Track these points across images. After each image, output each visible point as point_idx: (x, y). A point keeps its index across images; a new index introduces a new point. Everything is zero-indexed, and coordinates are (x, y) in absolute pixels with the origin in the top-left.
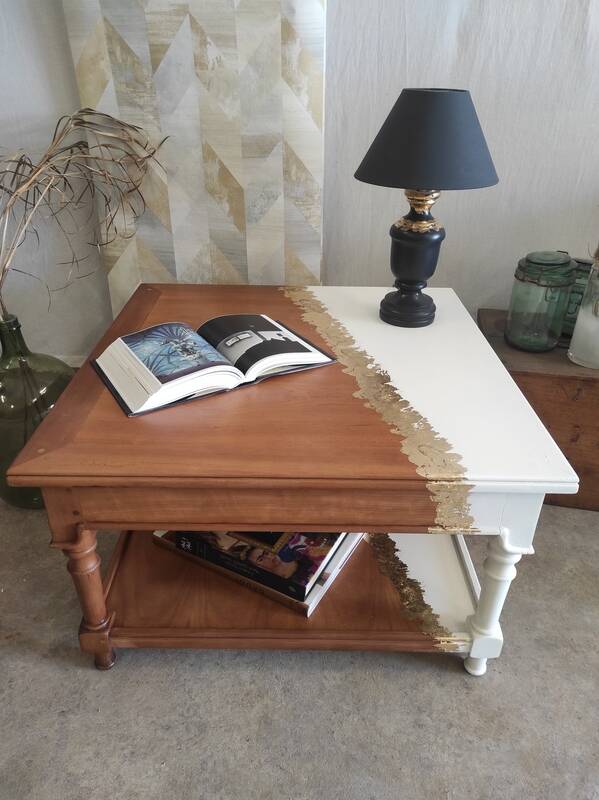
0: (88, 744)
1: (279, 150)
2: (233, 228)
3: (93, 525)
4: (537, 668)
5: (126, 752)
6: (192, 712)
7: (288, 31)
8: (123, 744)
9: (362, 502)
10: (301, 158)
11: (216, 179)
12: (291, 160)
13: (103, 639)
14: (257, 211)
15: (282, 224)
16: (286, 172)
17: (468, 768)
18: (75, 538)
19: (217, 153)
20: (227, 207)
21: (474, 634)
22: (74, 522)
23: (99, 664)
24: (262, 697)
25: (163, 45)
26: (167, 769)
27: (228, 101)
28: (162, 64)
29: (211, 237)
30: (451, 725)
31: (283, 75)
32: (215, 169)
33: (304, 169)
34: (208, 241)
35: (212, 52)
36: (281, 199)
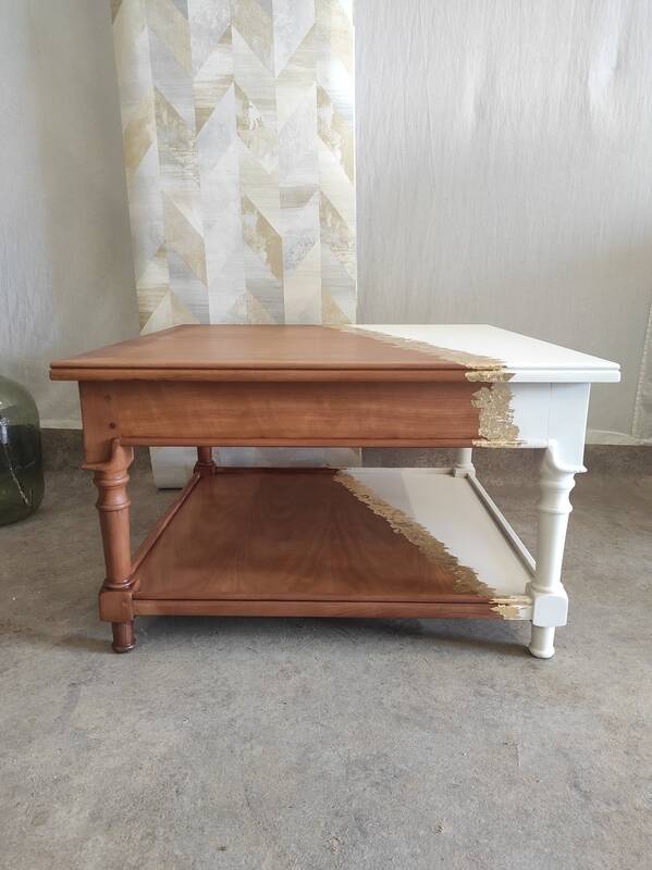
0: (100, 707)
1: (315, 199)
2: (270, 276)
3: (128, 440)
4: (614, 654)
5: (142, 712)
6: (219, 683)
7: (323, 97)
8: (139, 707)
9: (402, 409)
10: (336, 206)
11: (254, 229)
12: (327, 207)
13: (125, 601)
14: (295, 257)
15: (319, 270)
16: (323, 219)
17: (539, 727)
18: (108, 456)
19: (257, 205)
20: (264, 255)
21: (535, 593)
22: (110, 438)
23: (117, 647)
24: (299, 672)
25: (208, 108)
26: (190, 725)
27: (267, 156)
28: (206, 125)
29: (247, 286)
30: (517, 695)
31: (319, 132)
32: (252, 220)
33: (340, 218)
34: (245, 291)
35: (254, 114)
36: (318, 244)
